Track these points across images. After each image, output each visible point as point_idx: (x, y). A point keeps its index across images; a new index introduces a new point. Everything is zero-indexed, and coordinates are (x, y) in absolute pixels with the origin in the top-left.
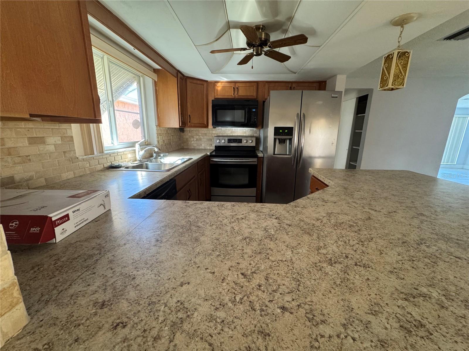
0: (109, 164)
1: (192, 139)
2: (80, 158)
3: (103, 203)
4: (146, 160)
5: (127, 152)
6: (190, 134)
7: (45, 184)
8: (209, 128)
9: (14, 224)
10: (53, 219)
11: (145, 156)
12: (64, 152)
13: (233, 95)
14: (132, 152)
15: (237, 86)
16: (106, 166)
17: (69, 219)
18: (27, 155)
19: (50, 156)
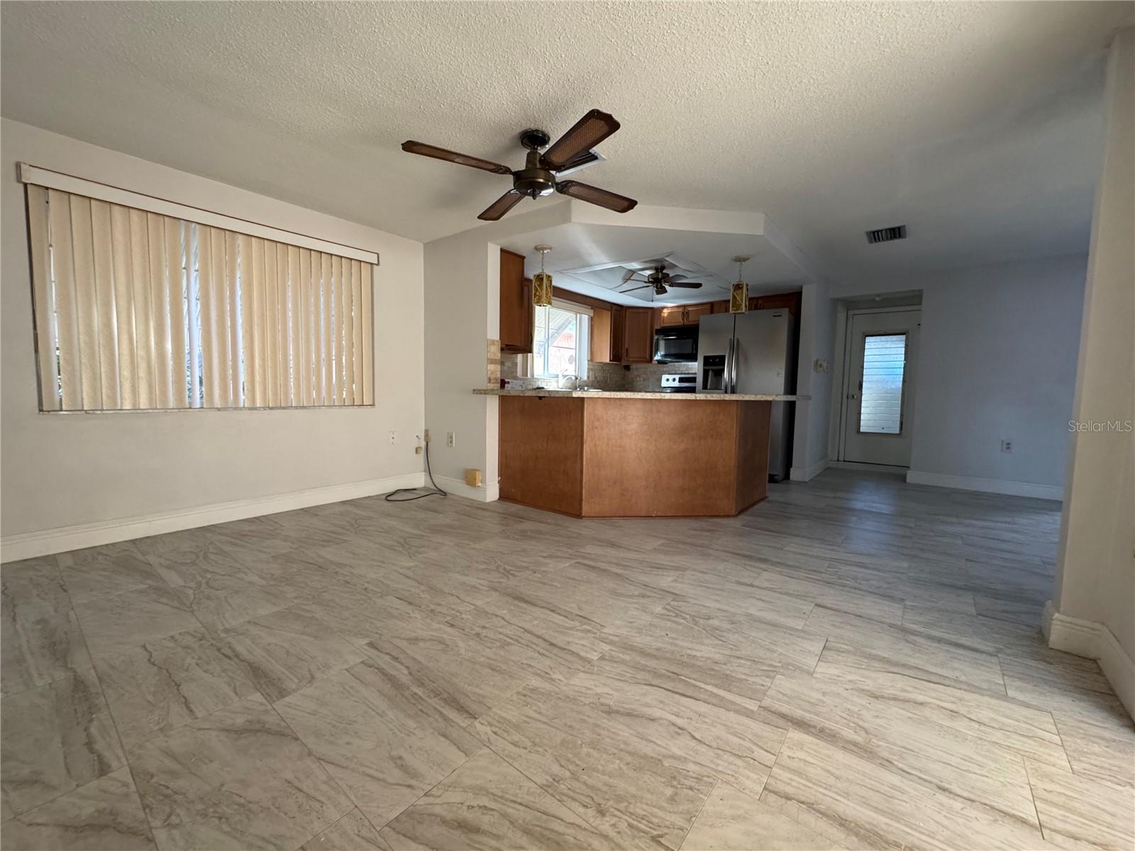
1: (638, 379)
8: (653, 363)
13: (681, 321)
15: (686, 311)
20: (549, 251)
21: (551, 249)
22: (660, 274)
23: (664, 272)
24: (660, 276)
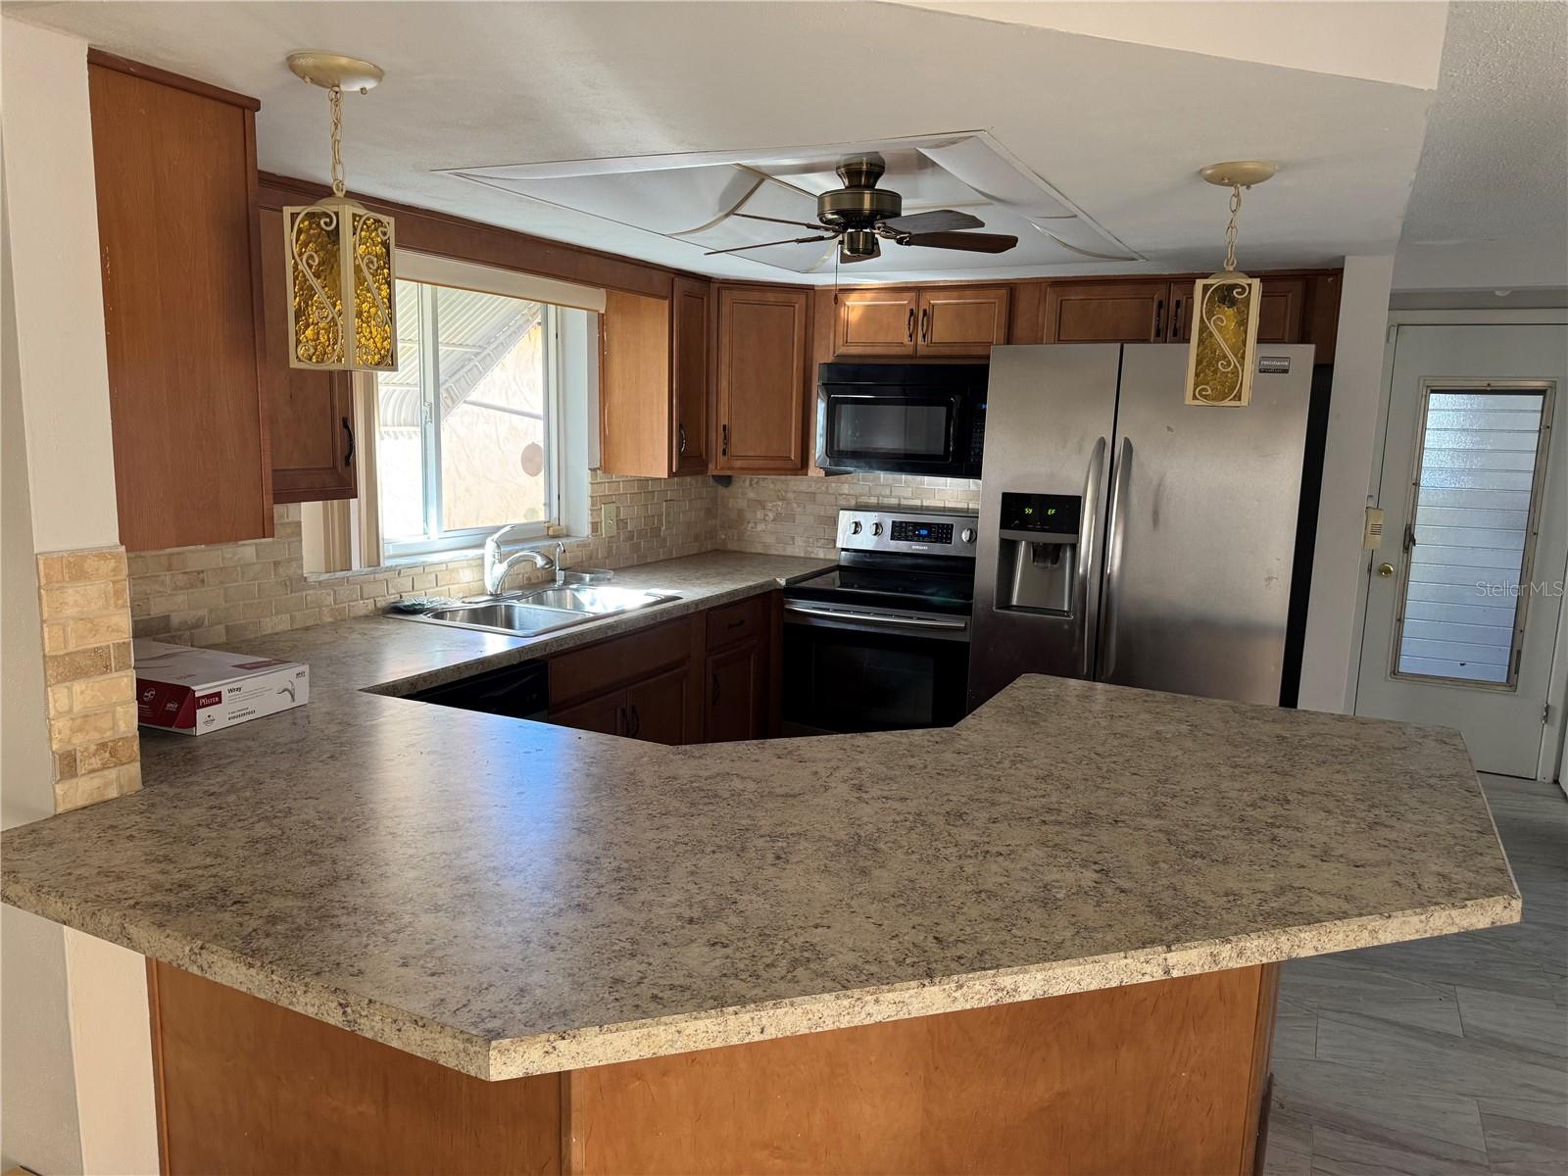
0: (392, 598)
1: (759, 514)
2: (312, 579)
3: (290, 688)
4: (519, 592)
5: (457, 565)
6: (751, 495)
7: (224, 639)
8: (810, 473)
9: (149, 695)
10: (197, 695)
11: (529, 579)
12: (276, 564)
13: (906, 340)
14: (474, 563)
15: (924, 306)
16: (382, 603)
17: (220, 702)
18: (200, 569)
19: (243, 573)
20: (370, 85)
21: (378, 74)
22: (867, 198)
23: (879, 186)
24: (867, 205)
